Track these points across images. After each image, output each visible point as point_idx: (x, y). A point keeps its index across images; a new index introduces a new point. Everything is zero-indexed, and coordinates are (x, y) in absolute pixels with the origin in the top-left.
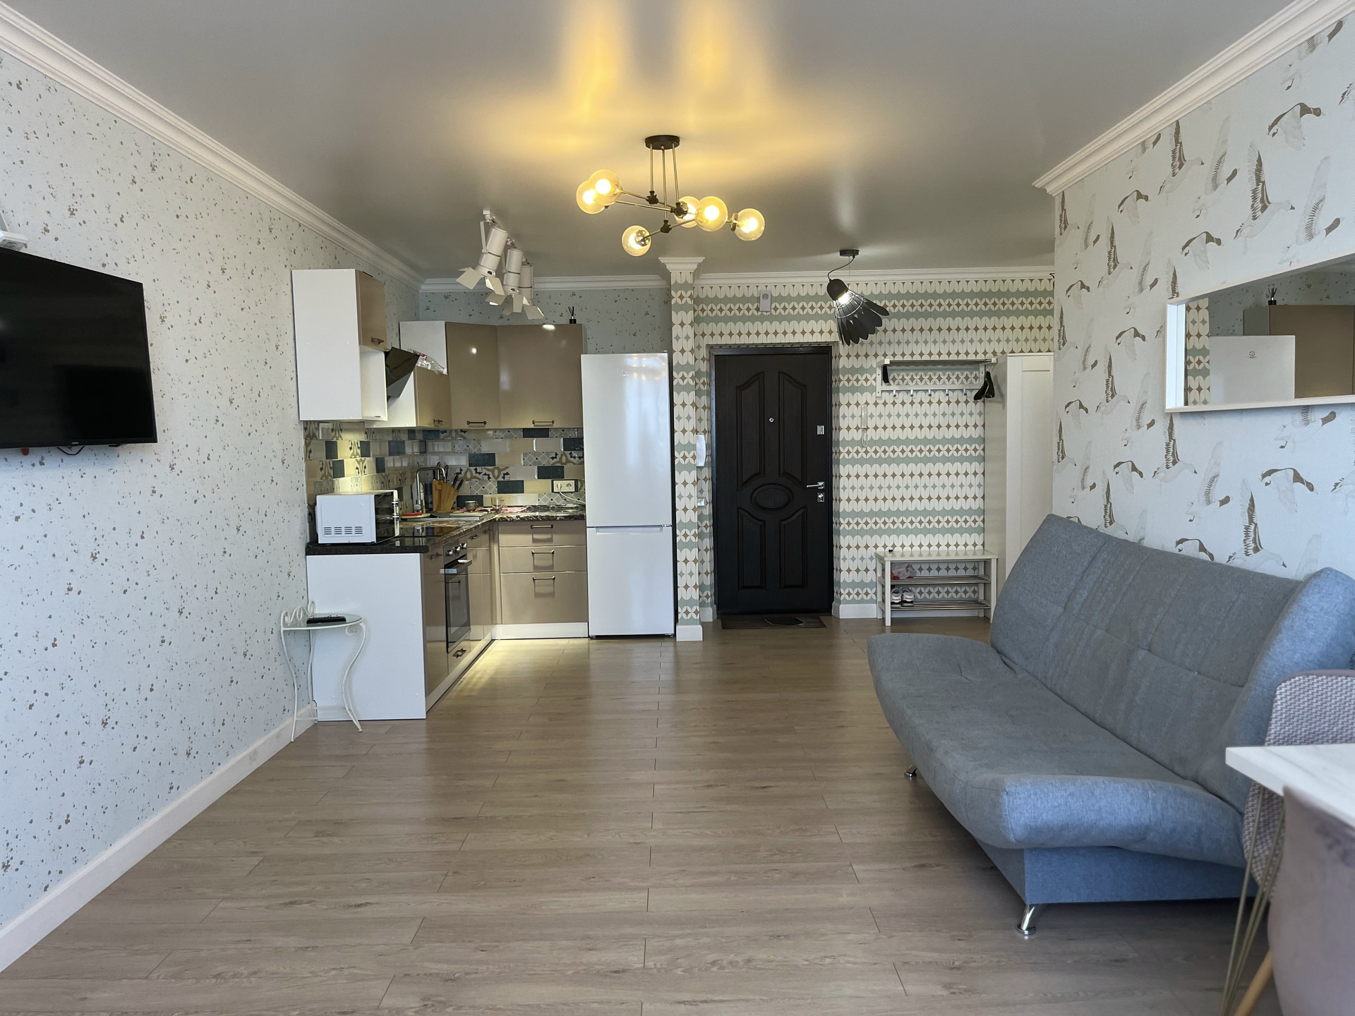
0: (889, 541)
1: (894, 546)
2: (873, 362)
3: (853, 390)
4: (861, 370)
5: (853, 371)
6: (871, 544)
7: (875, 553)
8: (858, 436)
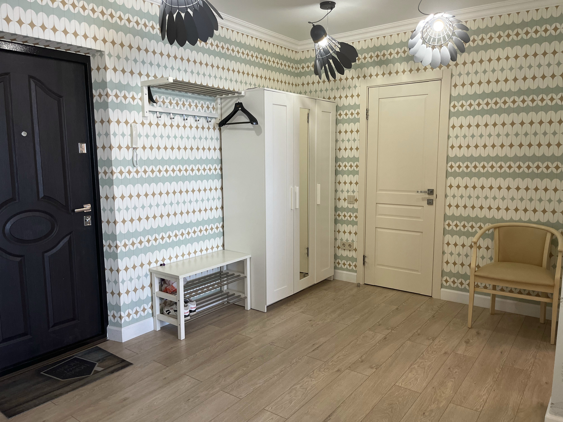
0: (159, 255)
1: (164, 259)
2: (137, 81)
3: (122, 107)
4: (127, 87)
5: (120, 86)
6: (145, 262)
7: (149, 270)
8: (128, 155)
